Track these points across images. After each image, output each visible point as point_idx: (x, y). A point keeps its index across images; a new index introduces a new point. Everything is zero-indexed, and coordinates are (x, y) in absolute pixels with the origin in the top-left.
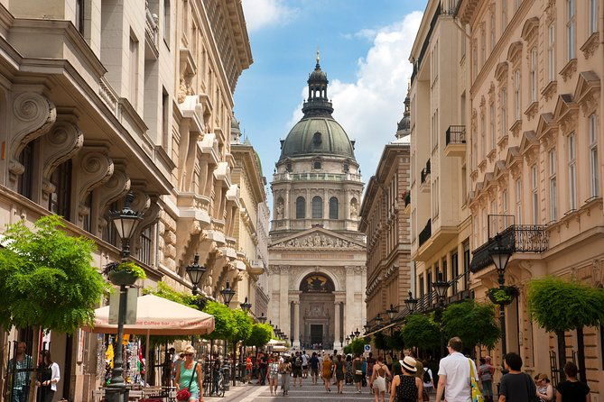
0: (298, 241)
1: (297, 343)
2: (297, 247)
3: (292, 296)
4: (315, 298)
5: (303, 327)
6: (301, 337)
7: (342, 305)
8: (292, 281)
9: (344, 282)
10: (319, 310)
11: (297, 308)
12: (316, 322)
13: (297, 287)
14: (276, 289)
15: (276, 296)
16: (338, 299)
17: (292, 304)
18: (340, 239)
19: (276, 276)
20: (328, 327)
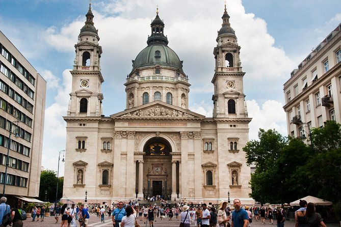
0: (142, 112)
1: (141, 195)
2: (141, 116)
3: (137, 156)
4: (156, 160)
5: (146, 183)
6: (144, 190)
7: (178, 163)
8: (137, 145)
9: (179, 145)
10: (159, 169)
11: (141, 166)
12: (157, 178)
13: (141, 149)
14: (124, 150)
15: (124, 156)
16: (174, 158)
17: (137, 163)
18: (176, 110)
19: (124, 140)
20: (166, 183)
